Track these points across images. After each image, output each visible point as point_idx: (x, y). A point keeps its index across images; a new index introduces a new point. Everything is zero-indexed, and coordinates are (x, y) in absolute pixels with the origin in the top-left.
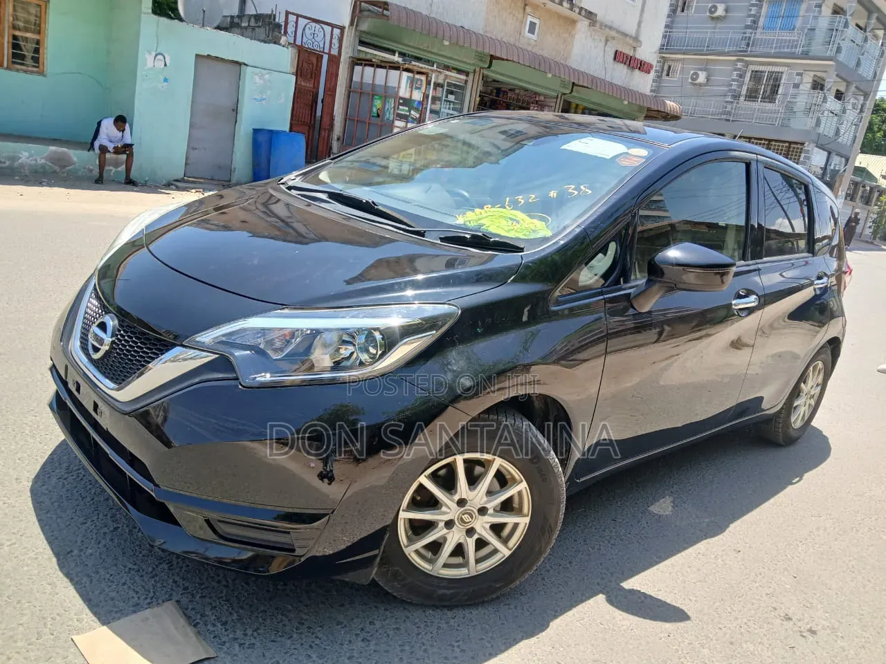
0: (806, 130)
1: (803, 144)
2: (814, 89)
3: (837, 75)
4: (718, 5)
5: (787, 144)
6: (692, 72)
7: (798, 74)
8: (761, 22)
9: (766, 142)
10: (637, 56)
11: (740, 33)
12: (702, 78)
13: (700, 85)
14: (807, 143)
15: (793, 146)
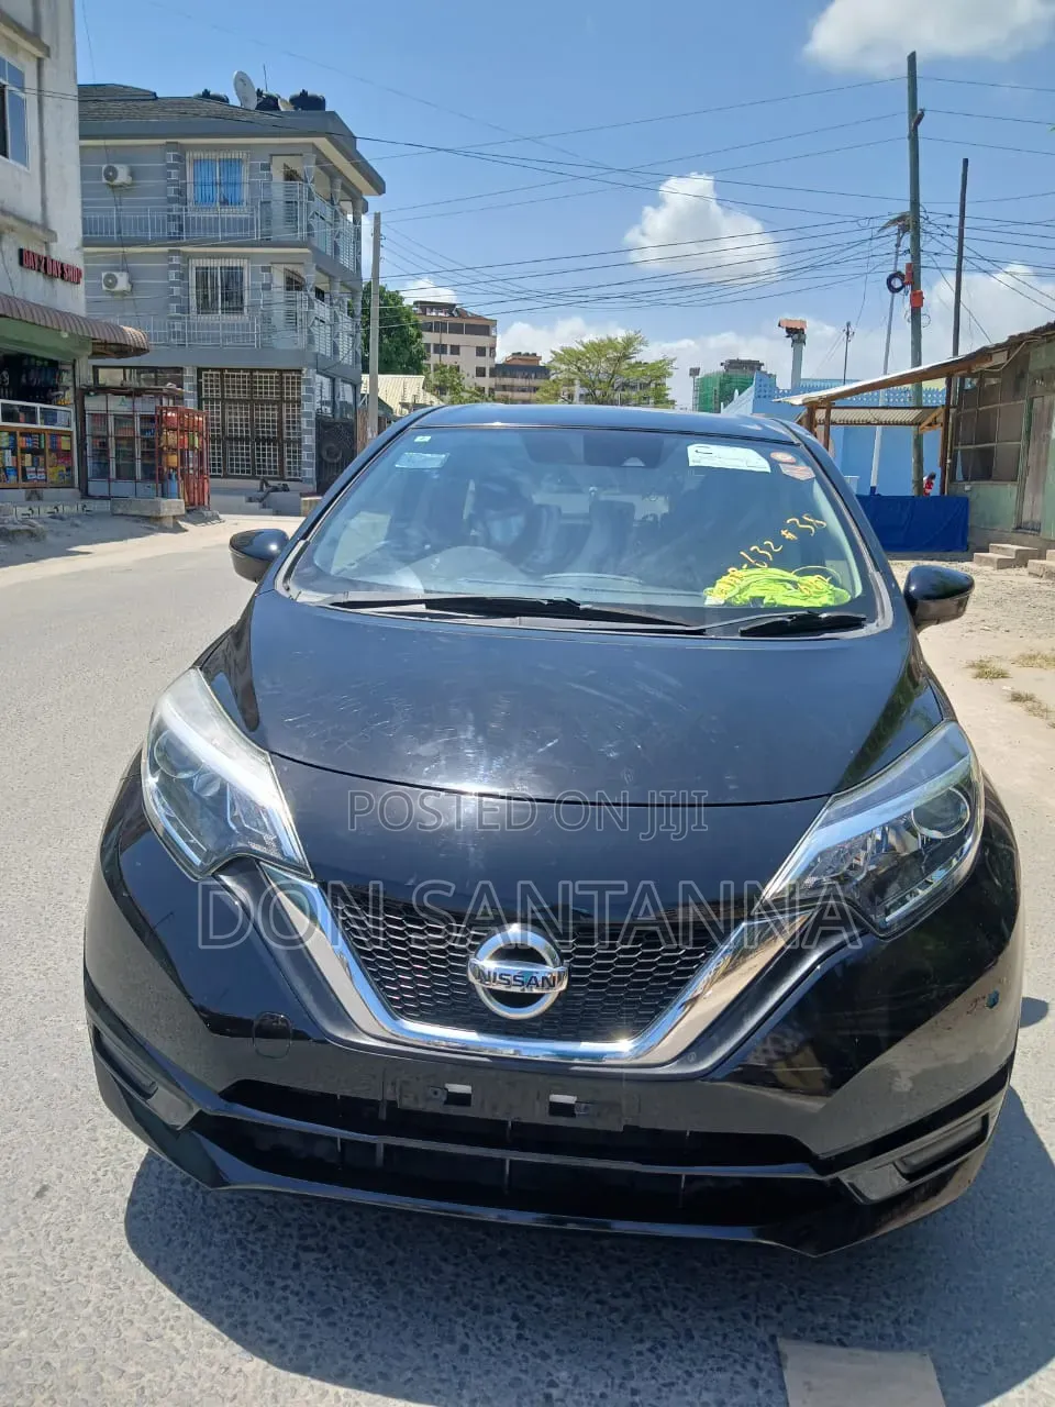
0: (298, 350)
1: (300, 371)
2: (288, 289)
3: (318, 269)
4: (117, 166)
5: (276, 374)
6: (104, 275)
7: (265, 269)
8: (190, 194)
9: (247, 374)
10: (53, 257)
11: (164, 210)
12: (122, 283)
13: (123, 293)
14: (305, 369)
15: (285, 375)
